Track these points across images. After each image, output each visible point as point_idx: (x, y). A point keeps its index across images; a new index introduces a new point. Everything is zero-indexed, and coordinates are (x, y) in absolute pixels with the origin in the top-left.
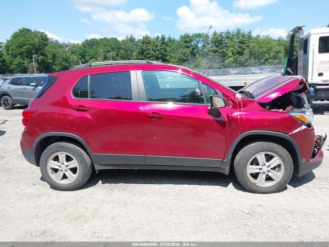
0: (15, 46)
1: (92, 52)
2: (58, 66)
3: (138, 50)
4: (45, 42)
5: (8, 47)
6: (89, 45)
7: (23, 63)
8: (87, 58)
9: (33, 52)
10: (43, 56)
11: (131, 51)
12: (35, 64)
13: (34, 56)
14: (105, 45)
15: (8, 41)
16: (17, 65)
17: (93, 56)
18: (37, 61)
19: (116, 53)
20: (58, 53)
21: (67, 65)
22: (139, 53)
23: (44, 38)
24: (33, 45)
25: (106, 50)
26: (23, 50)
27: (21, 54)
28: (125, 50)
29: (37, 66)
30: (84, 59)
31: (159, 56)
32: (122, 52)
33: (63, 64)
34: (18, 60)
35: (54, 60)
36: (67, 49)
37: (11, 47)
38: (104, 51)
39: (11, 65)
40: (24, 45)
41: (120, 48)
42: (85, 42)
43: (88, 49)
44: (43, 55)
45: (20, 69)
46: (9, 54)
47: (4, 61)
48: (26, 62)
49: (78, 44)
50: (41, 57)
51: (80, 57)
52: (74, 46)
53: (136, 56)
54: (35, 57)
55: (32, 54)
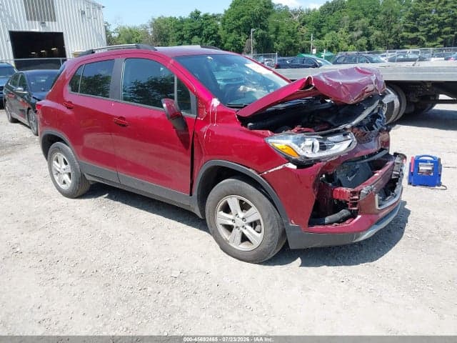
0: (232, 18)
1: (332, 20)
2: (281, 43)
3: (409, 13)
4: (268, 10)
5: (225, 20)
6: (329, 9)
7: (239, 40)
8: (324, 30)
9: (252, 24)
10: (263, 30)
11: (396, 15)
12: (252, 41)
13: (252, 30)
14: (354, 9)
15: (226, 12)
16: (233, 43)
17: (333, 27)
18: (255, 37)
19: (370, 20)
20: (283, 24)
21: (293, 41)
22: (409, 18)
23: (267, 5)
24: (253, 15)
25: (354, 16)
26: (240, 23)
27: (238, 27)
28: (386, 14)
29: (256, 43)
30: (320, 32)
31: (446, 21)
32: (381, 17)
33: (288, 40)
34: (234, 36)
35: (277, 34)
36: (296, 18)
37: (227, 20)
38: (350, 18)
39: (225, 42)
40: (242, 16)
41: (377, 12)
42: (325, 5)
43: (327, 17)
44: (263, 28)
45: (235, 49)
46: (224, 29)
47: (219, 37)
48: (242, 40)
49: (314, 10)
50: (261, 31)
51: (315, 29)
52: (309, 12)
53: (404, 23)
54: (254, 32)
55: (251, 28)
